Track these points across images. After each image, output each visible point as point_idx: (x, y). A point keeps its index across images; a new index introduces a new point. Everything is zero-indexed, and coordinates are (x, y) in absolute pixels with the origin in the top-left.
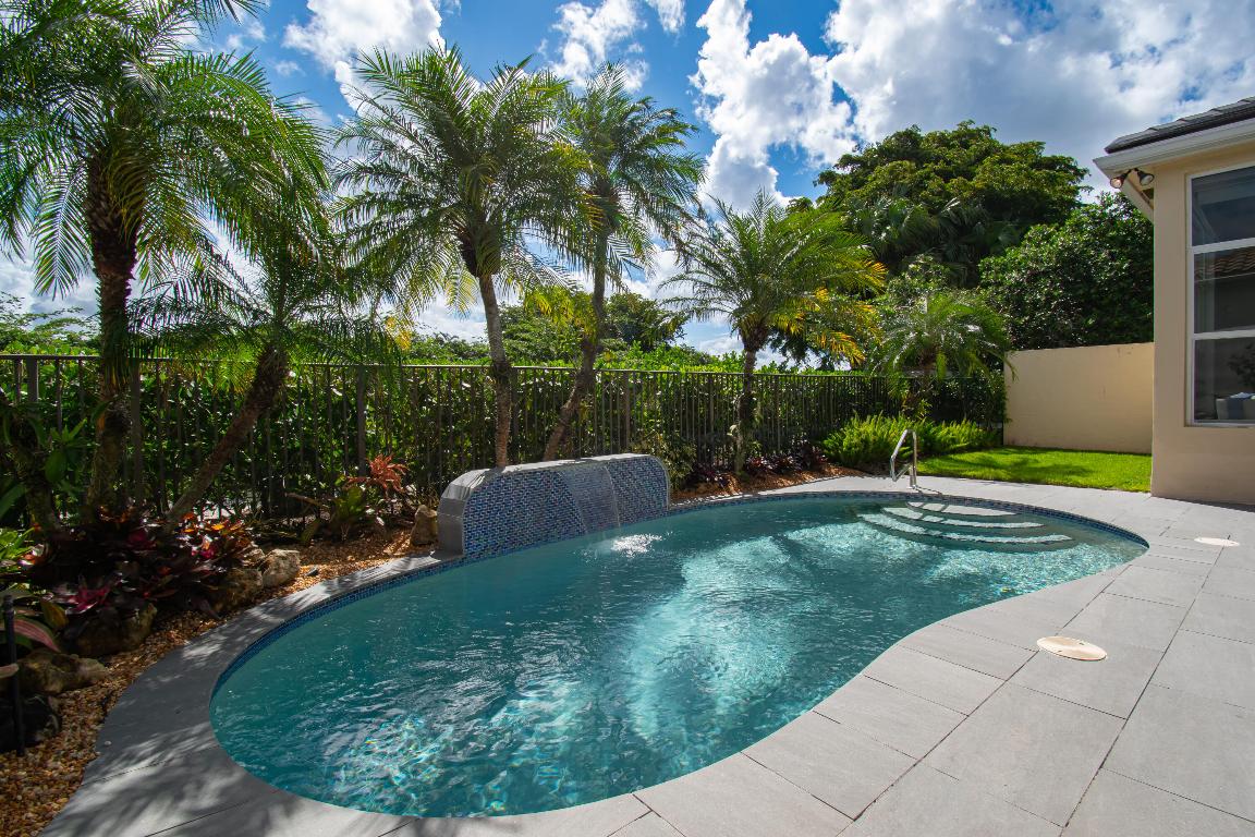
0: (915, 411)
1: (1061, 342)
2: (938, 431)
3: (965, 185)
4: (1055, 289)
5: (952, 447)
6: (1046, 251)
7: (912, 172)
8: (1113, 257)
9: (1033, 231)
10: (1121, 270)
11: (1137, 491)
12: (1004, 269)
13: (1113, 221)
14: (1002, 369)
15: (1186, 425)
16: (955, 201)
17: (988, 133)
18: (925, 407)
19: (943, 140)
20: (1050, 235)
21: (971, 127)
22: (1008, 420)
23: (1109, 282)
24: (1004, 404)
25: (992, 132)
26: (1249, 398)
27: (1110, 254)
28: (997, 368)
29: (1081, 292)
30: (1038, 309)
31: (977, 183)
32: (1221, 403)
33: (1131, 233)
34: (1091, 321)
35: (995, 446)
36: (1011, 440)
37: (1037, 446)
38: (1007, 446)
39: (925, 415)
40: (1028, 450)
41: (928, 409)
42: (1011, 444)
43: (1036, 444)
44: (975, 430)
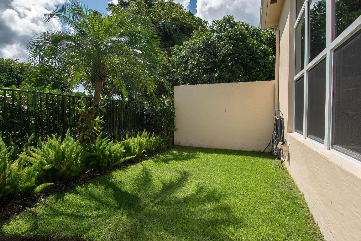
4: (201, 58)
5: (122, 160)
8: (226, 45)
10: (229, 50)
16: (163, 20)
22: (176, 130)
23: (224, 55)
27: (225, 43)
29: (212, 61)
34: (217, 75)
35: (168, 147)
36: (178, 142)
37: (191, 146)
38: (176, 145)
39: (101, 131)
40: (185, 151)
41: (102, 125)
42: (178, 144)
43: (191, 144)
44: (153, 139)
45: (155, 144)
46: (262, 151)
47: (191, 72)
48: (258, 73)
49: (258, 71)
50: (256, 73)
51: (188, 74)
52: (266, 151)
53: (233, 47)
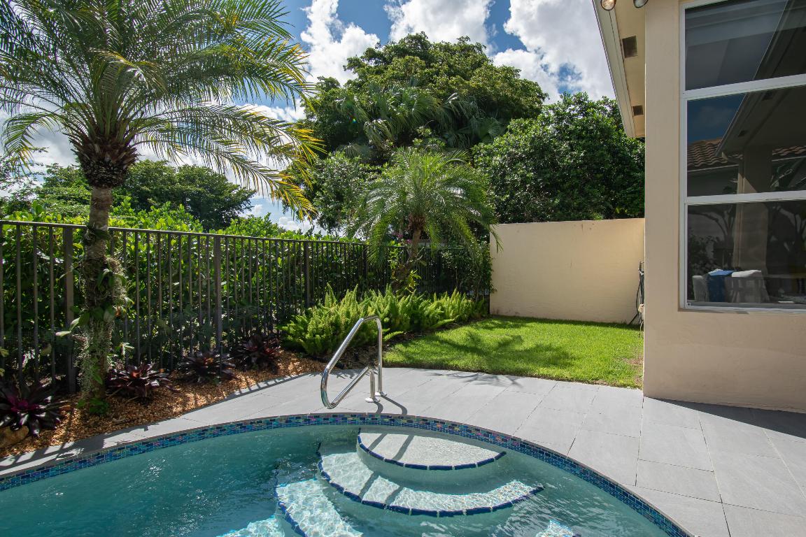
0: (404, 284)
1: (534, 219)
2: (427, 305)
3: (462, 82)
4: (528, 172)
5: (440, 323)
6: (522, 139)
7: (422, 68)
8: (572, 147)
9: (513, 123)
10: (578, 158)
11: (624, 386)
12: (491, 154)
13: (571, 118)
14: (488, 242)
15: (680, 309)
16: (455, 96)
17: (480, 49)
18: (415, 278)
19: (447, 48)
20: (525, 127)
21: (468, 43)
22: (493, 291)
23: (570, 167)
24: (490, 275)
25: (483, 49)
26: (730, 275)
27: (570, 145)
28: (485, 239)
29: (548, 175)
30: (517, 189)
31: (472, 83)
32: (699, 281)
33: (585, 128)
34: (557, 201)
35: (482, 317)
36: (496, 310)
37: (517, 315)
38: (492, 315)
39: (415, 288)
40: (510, 321)
41: (417, 280)
42: (496, 313)
43: (517, 313)
44: (464, 301)
45: (467, 309)
46: (628, 322)
47: (512, 196)
48: (633, 196)
49: (632, 193)
50: (629, 195)
51: (507, 200)
52: (634, 323)
53: (585, 153)
